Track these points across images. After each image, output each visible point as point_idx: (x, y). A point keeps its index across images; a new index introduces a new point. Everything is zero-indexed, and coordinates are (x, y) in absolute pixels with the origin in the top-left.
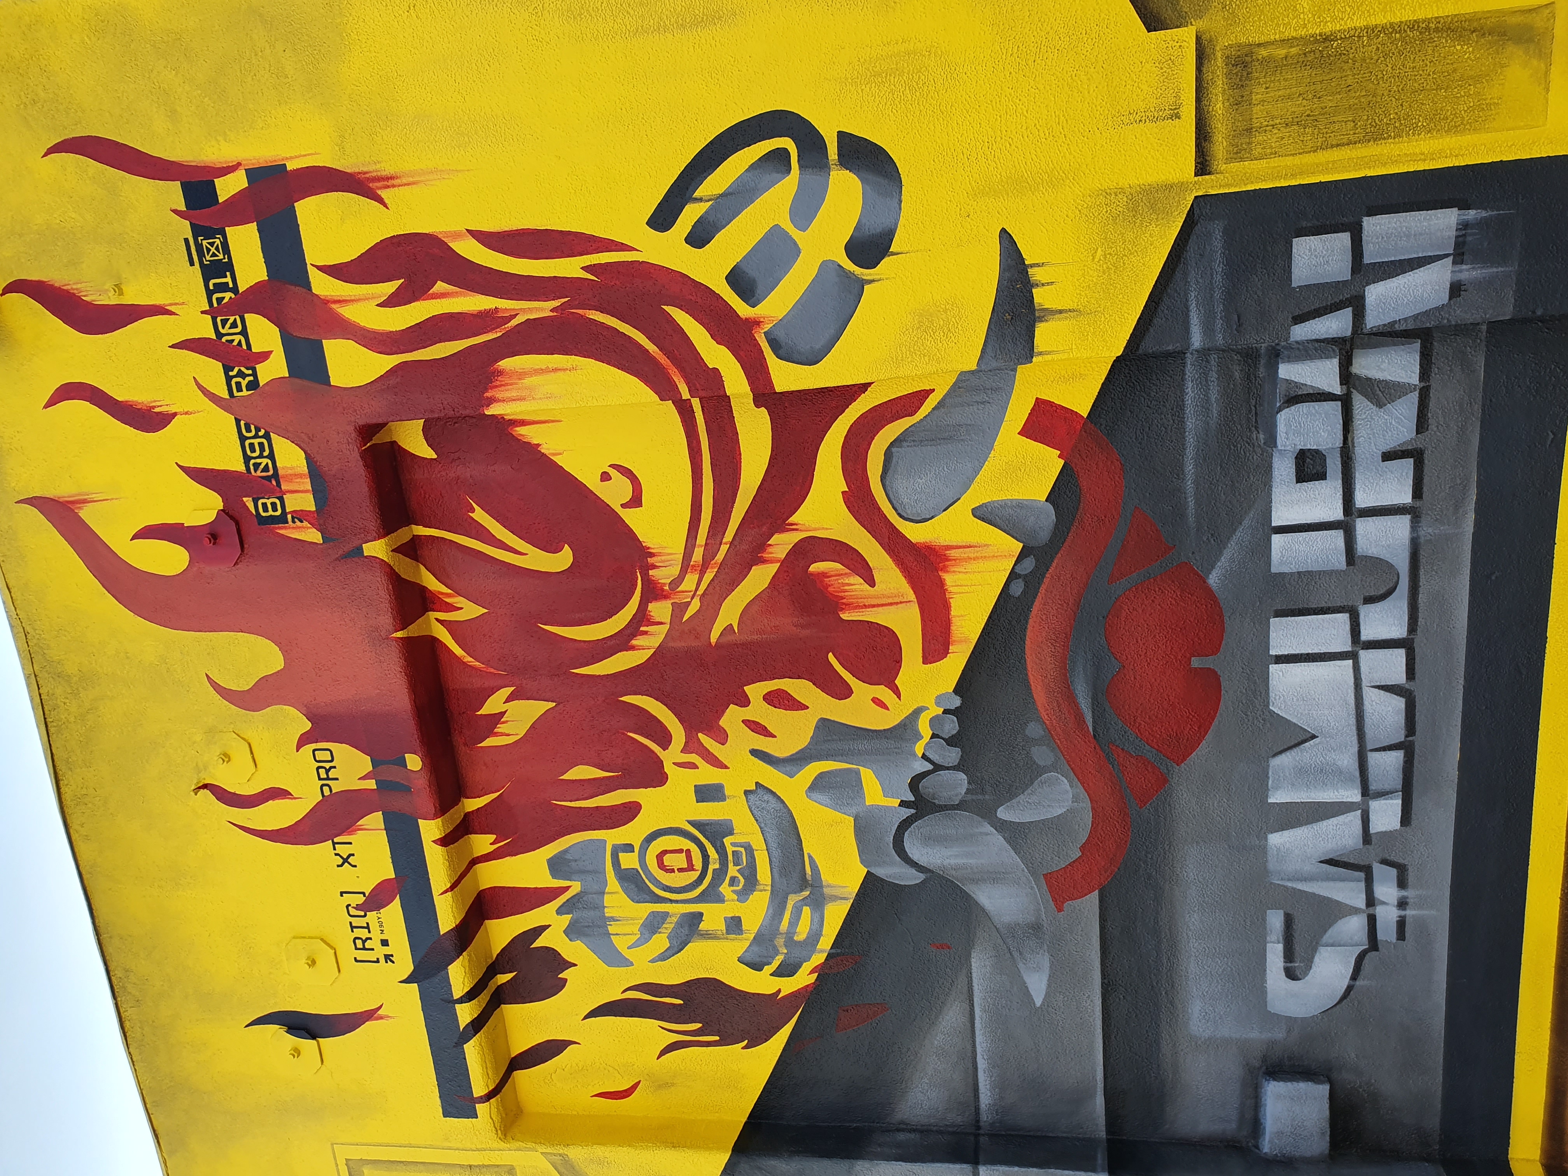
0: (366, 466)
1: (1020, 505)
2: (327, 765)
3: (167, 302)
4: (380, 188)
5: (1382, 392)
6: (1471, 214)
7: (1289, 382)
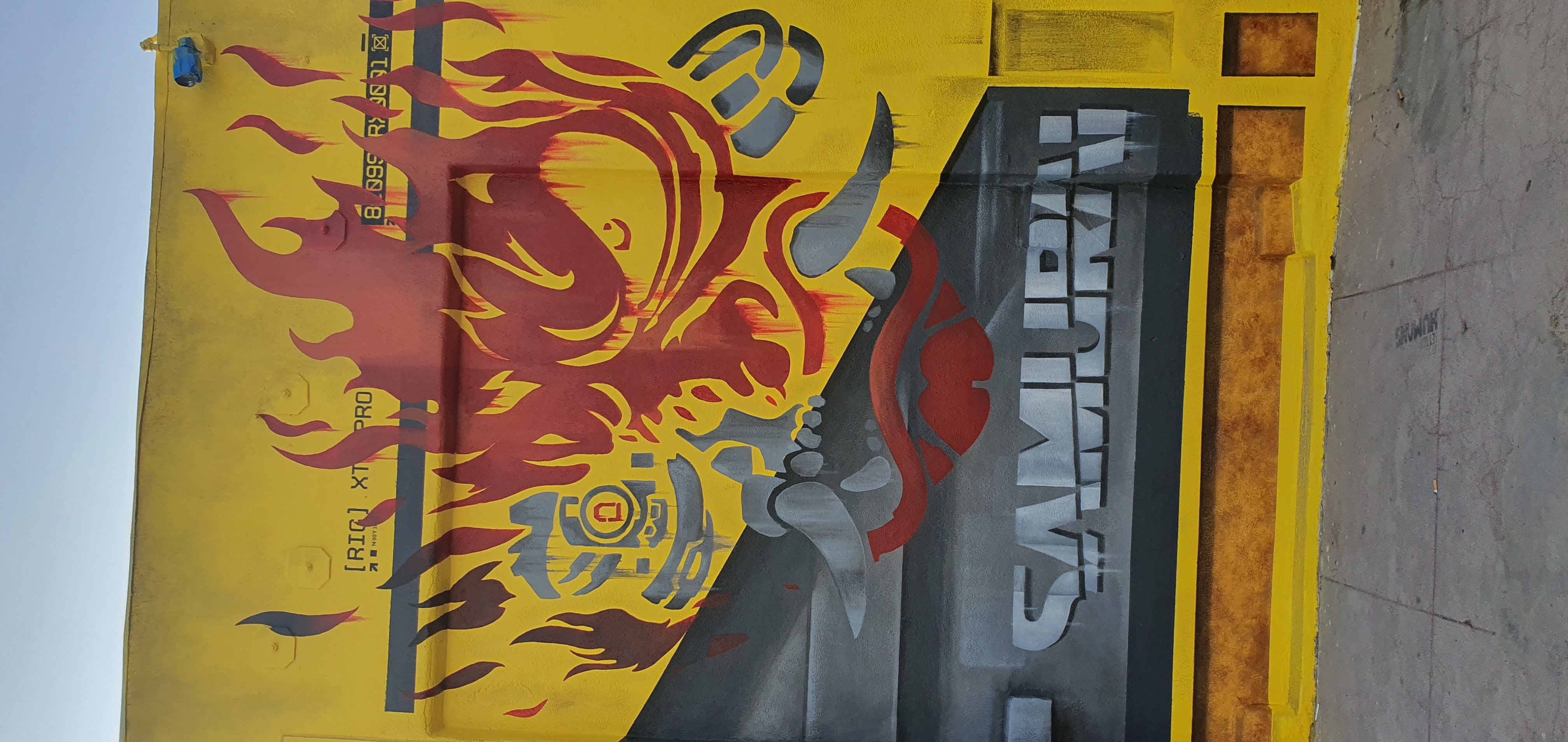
0: (449, 192)
1: (875, 271)
2: (365, 406)
3: (338, 71)
4: (502, 20)
5: (1091, 221)
6: (1134, 114)
7: (1037, 206)
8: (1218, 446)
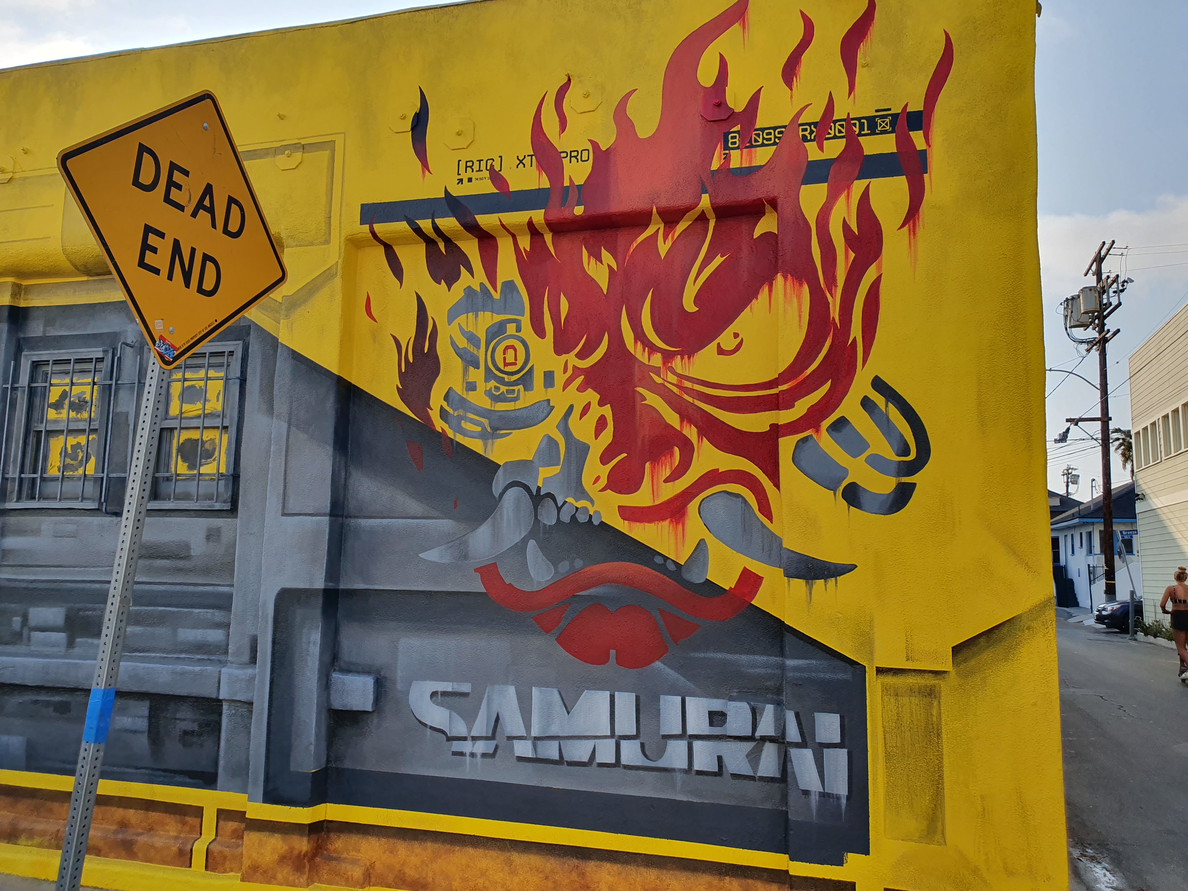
0: (754, 200)
1: (705, 564)
2: (579, 157)
3: (856, 93)
4: (909, 227)
5: (754, 757)
6: (844, 801)
7: (764, 709)
8: (565, 860)
